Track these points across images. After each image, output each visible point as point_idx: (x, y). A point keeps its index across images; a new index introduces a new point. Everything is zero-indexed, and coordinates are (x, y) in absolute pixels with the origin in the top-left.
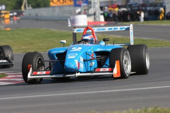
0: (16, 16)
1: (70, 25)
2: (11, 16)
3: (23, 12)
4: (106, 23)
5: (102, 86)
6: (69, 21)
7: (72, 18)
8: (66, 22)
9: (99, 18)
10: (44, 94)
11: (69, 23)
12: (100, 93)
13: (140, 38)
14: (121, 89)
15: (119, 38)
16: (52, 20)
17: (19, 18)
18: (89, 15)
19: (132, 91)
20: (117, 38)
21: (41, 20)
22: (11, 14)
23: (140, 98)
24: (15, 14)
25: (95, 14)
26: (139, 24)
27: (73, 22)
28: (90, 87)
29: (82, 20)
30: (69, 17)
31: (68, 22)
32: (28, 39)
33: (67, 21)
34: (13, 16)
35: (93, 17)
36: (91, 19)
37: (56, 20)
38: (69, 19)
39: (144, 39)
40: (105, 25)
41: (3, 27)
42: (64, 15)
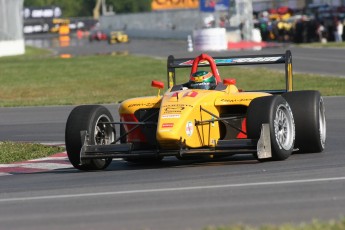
0: (82, 29)
1: (191, 49)
2: (72, 31)
3: (97, 21)
4: (265, 44)
5: (256, 173)
6: (190, 41)
7: (195, 34)
8: (183, 42)
9: (251, 34)
11: (190, 45)
12: (252, 188)
13: (334, 76)
14: (296, 178)
16: (156, 39)
17: (88, 33)
18: (230, 29)
19: (317, 184)
22: (73, 26)
23: (335, 198)
24: (81, 25)
25: (241, 26)
27: (198, 42)
28: (232, 175)
29: (217, 40)
30: (191, 33)
31: (188, 43)
32: (107, 77)
33: (186, 39)
34: (76, 30)
35: (238, 32)
36: (235, 37)
37: (163, 39)
38: (189, 37)
40: (263, 48)
41: (56, 52)
42: (180, 28)
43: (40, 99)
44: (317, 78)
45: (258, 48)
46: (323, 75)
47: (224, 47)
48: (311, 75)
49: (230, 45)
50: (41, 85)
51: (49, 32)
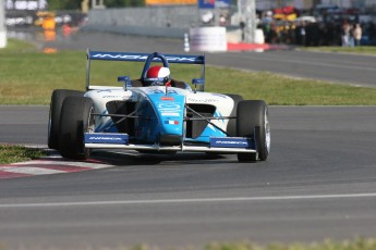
2: (58, 25)
3: (85, 15)
4: (267, 46)
5: (260, 186)
6: (186, 40)
7: (192, 32)
8: (179, 41)
9: (253, 34)
10: (132, 199)
11: (187, 45)
13: (343, 84)
14: (301, 193)
15: (298, 82)
16: (149, 37)
17: (76, 29)
18: (230, 28)
20: (293, 82)
21: (124, 34)
22: (59, 20)
23: (347, 217)
24: (67, 18)
26: (340, 53)
27: (195, 41)
29: (216, 40)
30: (188, 32)
31: (184, 42)
33: (183, 38)
35: (239, 32)
36: (235, 37)
37: (156, 37)
38: (186, 35)
39: (352, 85)
40: (266, 51)
41: (40, 46)
42: (175, 26)
43: (23, 97)
44: (325, 86)
45: (260, 50)
46: (331, 83)
47: (224, 48)
48: (319, 81)
49: (229, 45)
50: (24, 83)
51: (33, 24)
